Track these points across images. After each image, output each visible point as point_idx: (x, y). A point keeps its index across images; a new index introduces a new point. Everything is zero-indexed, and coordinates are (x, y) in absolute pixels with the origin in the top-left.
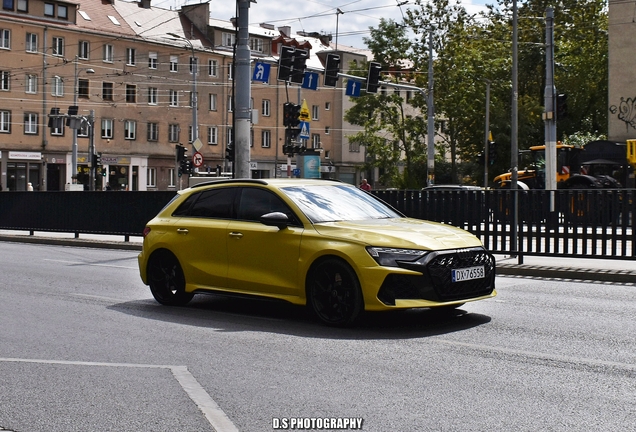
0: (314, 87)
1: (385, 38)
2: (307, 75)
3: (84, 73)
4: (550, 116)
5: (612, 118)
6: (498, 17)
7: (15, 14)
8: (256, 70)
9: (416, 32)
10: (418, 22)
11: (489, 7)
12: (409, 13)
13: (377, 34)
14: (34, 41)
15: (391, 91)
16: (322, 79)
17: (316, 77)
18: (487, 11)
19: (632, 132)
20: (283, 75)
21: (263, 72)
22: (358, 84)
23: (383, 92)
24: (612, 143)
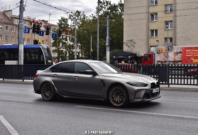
0: (43, 35)
1: (62, 22)
4: (108, 45)
5: (124, 45)
6: (94, 17)
9: (72, 20)
10: (72, 18)
12: (70, 15)
13: (60, 21)
15: (64, 37)
16: (45, 33)
17: (43, 32)
18: (91, 15)
19: (130, 49)
20: (34, 32)
21: (27, 31)
22: (55, 35)
23: (62, 37)
24: (124, 52)
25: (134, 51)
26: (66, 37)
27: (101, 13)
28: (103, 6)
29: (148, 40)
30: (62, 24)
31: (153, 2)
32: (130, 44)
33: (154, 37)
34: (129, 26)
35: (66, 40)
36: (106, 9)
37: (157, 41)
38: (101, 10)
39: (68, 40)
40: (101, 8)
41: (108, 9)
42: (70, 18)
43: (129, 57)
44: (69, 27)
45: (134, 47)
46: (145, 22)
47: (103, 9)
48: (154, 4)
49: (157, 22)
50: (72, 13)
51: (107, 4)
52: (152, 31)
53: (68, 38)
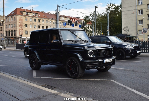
0: (73, 26)
1: (86, 18)
2: (72, 24)
3: (39, 24)
5: (122, 30)
6: (105, 14)
7: (28, 15)
8: (64, 24)
9: (91, 17)
10: (91, 15)
11: (104, 12)
12: (90, 14)
13: (85, 17)
14: (31, 19)
15: (87, 27)
16: (75, 25)
17: (74, 25)
18: (103, 13)
19: (126, 32)
20: (68, 25)
21: (65, 24)
22: (81, 26)
23: (86, 27)
24: (122, 34)
25: (128, 33)
26: (89, 26)
27: (109, 11)
28: (110, 7)
29: (137, 26)
30: (86, 19)
31: (140, 3)
32: (126, 29)
33: (141, 24)
34: (125, 18)
35: (89, 28)
36: (112, 9)
37: (142, 27)
38: (109, 9)
39: (90, 28)
40: (109, 8)
41: (113, 8)
42: (90, 15)
43: (125, 37)
44: (90, 20)
45: (128, 31)
46: (134, 15)
47: (111, 9)
48: (140, 4)
49: (142, 15)
50: (91, 12)
51: (113, 5)
52: (140, 21)
53: (90, 27)
